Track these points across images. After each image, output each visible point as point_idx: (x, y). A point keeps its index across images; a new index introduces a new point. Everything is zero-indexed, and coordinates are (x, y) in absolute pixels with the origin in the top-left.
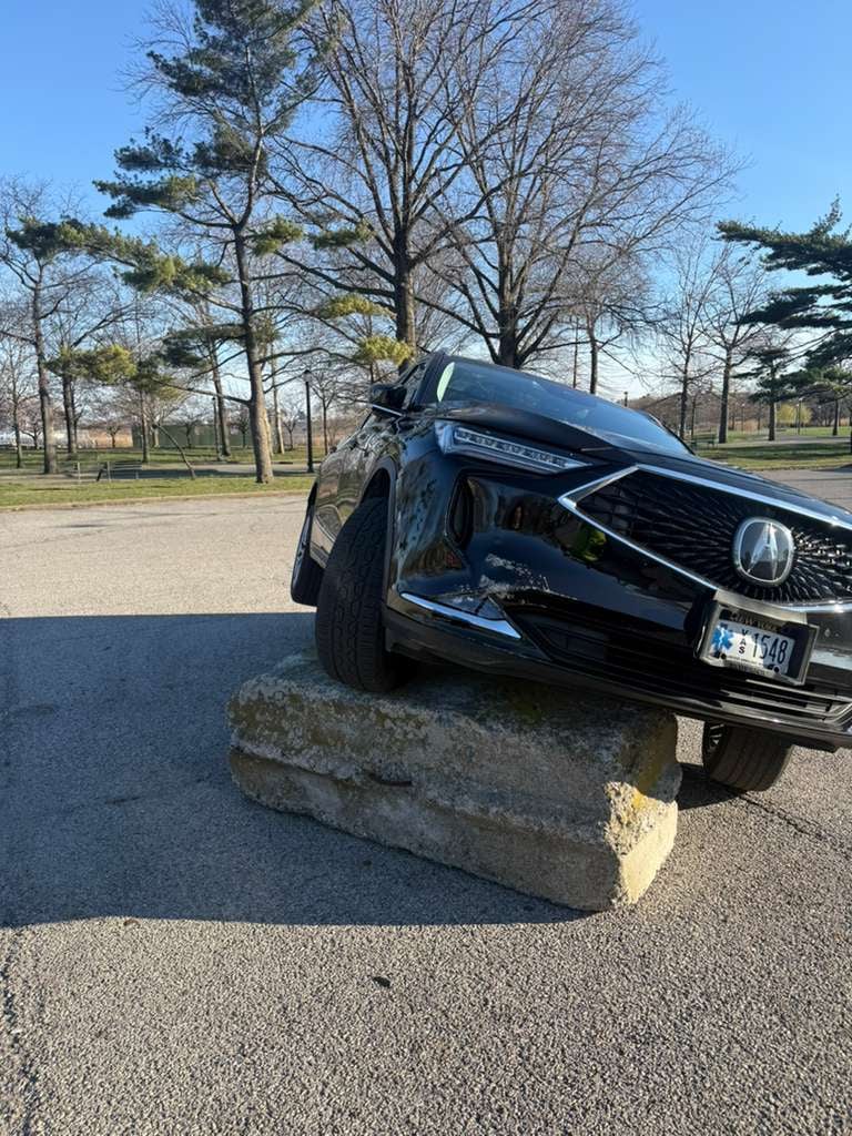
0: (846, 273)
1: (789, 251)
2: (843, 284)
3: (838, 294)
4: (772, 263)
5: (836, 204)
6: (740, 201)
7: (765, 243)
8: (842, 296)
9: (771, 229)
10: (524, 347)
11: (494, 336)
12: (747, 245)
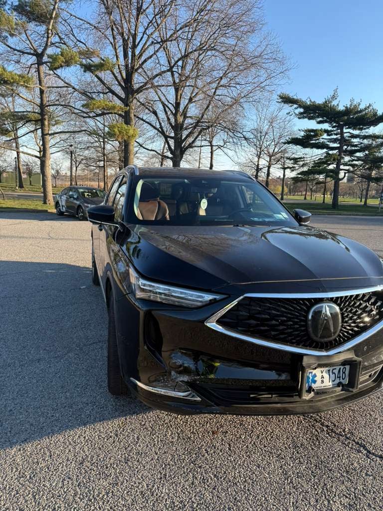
0: (335, 124)
1: (310, 111)
2: (332, 129)
3: (330, 133)
4: (301, 116)
5: (336, 91)
6: (289, 84)
7: (300, 106)
8: (331, 135)
9: (304, 100)
10: (184, 146)
11: (171, 138)
12: (291, 106)
